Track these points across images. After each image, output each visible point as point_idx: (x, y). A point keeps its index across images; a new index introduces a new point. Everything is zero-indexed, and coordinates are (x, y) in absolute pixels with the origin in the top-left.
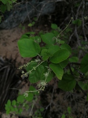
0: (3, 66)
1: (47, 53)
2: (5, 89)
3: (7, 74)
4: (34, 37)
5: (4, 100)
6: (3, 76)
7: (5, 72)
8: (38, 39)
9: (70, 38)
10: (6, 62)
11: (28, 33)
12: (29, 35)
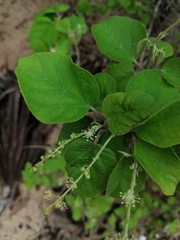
0: (4, 90)
1: (123, 106)
2: (18, 136)
3: (17, 106)
4: (67, 20)
5: (18, 158)
6: (9, 110)
7: (10, 102)
8: (79, 26)
9: (156, 9)
10: (9, 78)
11: (51, 11)
12: (51, 16)
